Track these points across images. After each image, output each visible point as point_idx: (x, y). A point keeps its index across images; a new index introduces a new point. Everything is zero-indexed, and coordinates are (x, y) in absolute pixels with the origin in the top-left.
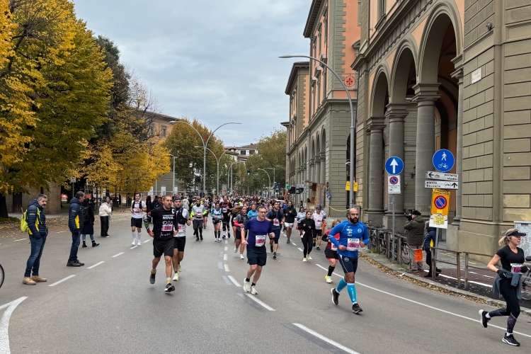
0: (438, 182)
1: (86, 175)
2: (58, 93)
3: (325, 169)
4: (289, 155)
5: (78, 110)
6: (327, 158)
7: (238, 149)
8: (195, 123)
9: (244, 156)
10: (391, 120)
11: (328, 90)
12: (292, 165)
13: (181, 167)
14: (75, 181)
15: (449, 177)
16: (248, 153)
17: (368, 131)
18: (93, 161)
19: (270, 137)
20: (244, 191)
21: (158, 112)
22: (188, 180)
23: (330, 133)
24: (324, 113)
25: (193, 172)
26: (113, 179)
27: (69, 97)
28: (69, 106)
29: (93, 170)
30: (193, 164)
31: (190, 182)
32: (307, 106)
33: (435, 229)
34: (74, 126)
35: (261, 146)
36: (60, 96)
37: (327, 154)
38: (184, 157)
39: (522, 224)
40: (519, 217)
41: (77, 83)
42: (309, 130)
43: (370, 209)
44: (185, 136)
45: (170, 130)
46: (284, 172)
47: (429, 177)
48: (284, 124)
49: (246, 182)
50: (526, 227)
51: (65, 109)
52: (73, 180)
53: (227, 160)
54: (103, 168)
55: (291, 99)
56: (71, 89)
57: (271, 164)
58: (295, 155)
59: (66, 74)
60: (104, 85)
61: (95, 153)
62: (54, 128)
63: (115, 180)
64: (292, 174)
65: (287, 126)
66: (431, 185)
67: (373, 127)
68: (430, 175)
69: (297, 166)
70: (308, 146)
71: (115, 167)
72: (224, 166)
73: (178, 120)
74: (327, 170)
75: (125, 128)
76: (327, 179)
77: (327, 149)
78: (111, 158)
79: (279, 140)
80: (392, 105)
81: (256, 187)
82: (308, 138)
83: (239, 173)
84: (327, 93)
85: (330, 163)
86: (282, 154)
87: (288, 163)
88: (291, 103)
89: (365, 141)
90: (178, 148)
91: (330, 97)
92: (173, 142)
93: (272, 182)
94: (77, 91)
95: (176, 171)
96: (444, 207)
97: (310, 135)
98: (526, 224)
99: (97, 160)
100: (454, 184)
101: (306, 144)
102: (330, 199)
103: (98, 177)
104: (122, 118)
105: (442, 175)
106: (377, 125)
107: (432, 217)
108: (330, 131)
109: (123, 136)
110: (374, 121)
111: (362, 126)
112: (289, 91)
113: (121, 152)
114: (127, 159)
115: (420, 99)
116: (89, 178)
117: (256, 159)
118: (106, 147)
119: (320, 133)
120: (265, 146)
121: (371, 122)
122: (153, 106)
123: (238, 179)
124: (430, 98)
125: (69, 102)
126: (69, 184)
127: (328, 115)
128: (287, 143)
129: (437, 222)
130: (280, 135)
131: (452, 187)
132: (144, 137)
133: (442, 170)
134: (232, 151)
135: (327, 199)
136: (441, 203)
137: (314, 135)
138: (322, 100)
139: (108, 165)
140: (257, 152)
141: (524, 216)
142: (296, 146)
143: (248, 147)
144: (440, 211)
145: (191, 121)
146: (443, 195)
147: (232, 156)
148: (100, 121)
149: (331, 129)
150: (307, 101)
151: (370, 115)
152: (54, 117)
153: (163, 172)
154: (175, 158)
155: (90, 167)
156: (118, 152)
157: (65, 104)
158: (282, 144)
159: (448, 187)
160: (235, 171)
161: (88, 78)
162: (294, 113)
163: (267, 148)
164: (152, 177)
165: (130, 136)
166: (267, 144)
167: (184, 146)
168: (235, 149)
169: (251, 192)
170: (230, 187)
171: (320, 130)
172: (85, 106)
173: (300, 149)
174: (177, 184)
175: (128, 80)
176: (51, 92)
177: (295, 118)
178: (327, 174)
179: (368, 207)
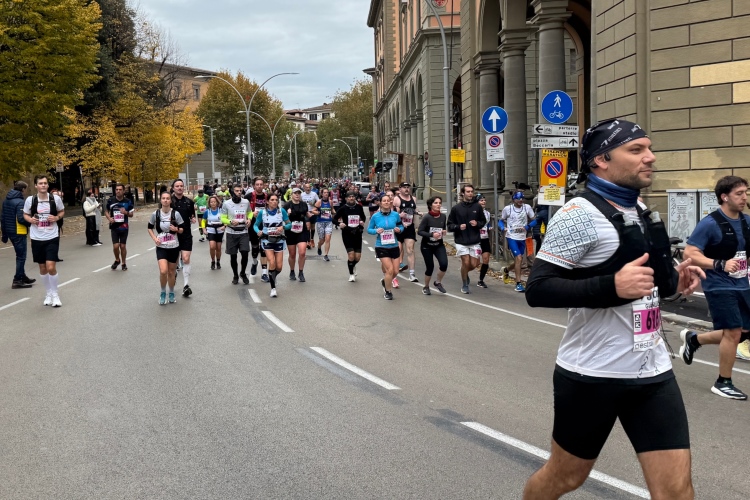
0: (549, 139)
1: (80, 161)
2: (22, 42)
3: (422, 133)
4: (377, 116)
5: (52, 66)
6: (425, 117)
7: (306, 111)
8: (240, 78)
9: (314, 122)
10: (506, 55)
11: (424, 16)
12: (382, 130)
13: (223, 144)
14: (63, 170)
15: (565, 130)
16: (319, 117)
17: (477, 73)
18: (89, 140)
19: (350, 91)
20: (316, 173)
21: (182, 65)
22: (235, 161)
23: (428, 80)
24: (418, 51)
25: (242, 149)
26: (119, 164)
27: (37, 47)
28: (39, 61)
29: (90, 153)
30: (241, 138)
31: (238, 164)
32: (397, 42)
33: (547, 207)
34: (50, 90)
35: (336, 106)
36: (26, 47)
37: (425, 111)
38: (226, 128)
39: (679, 193)
40: (674, 184)
41: (47, 27)
42: (401, 77)
43: (482, 187)
44: (226, 97)
45: (204, 90)
46: (372, 141)
47: (536, 132)
48: (368, 71)
49: (319, 160)
50: (684, 197)
51: (34, 67)
52: (60, 169)
53: (290, 130)
54: (103, 150)
55: (376, 33)
56: (41, 35)
57: (353, 131)
58: (384, 117)
59: (31, 14)
60: (88, 27)
61: (90, 127)
62: (21, 94)
63: (121, 166)
64: (381, 144)
65: (372, 74)
66: (539, 143)
67: (483, 67)
68: (537, 129)
69: (387, 133)
70: (400, 101)
71: (121, 148)
72: (285, 139)
73: (215, 74)
74: (426, 135)
75: (132, 90)
76: (426, 148)
77: (425, 104)
78: (114, 134)
79: (362, 96)
80: (505, 32)
81: (333, 166)
82: (399, 89)
83: (308, 147)
84: (422, 21)
85: (429, 125)
86: (367, 117)
87: (375, 128)
88: (376, 39)
89: (473, 88)
90: (217, 115)
91: (425, 27)
92: (209, 108)
93: (355, 156)
94: (49, 39)
95: (217, 149)
96: (559, 175)
97: (402, 85)
98: (685, 193)
99: (95, 139)
100: (573, 140)
101: (396, 100)
102: (431, 176)
103: (97, 162)
104: (127, 75)
105: (555, 129)
106: (489, 64)
107: (541, 190)
108: (427, 77)
109: (130, 101)
110: (485, 57)
111: (467, 67)
112: (372, 22)
113: (129, 125)
114: (138, 136)
115: (542, 21)
116: (86, 165)
117: (331, 125)
118: (106, 118)
119: (414, 81)
120: (342, 106)
121: (479, 59)
122: (174, 55)
123: (307, 156)
124: (556, 17)
125: (39, 54)
126: (54, 175)
127: (423, 54)
128: (374, 98)
129: (550, 197)
130: (363, 88)
131: (570, 146)
132: (163, 102)
133: (556, 121)
134: (297, 115)
135: (427, 178)
136: (554, 169)
137: (408, 84)
138: (415, 30)
139: (110, 145)
140: (332, 115)
141: (682, 182)
142: (385, 102)
143: (320, 108)
144: (553, 181)
145: (234, 76)
146: (557, 157)
147: (297, 123)
148: (87, 80)
149: (428, 74)
150: (396, 35)
151: (479, 48)
152: (21, 78)
153: (194, 151)
154: (212, 130)
155: (84, 149)
156: (124, 126)
157: (33, 59)
158: (367, 101)
159: (564, 146)
160: (301, 145)
161: (63, 18)
162: (381, 53)
163: (347, 108)
164: (177, 159)
165: (141, 101)
166: (346, 103)
167: (225, 112)
168: (301, 113)
169: (326, 173)
170: (294, 168)
171: (414, 76)
172: (63, 60)
173: (391, 107)
174: (218, 168)
175: (132, 19)
176: (11, 42)
177: (382, 61)
178: (426, 141)
179: (480, 184)
